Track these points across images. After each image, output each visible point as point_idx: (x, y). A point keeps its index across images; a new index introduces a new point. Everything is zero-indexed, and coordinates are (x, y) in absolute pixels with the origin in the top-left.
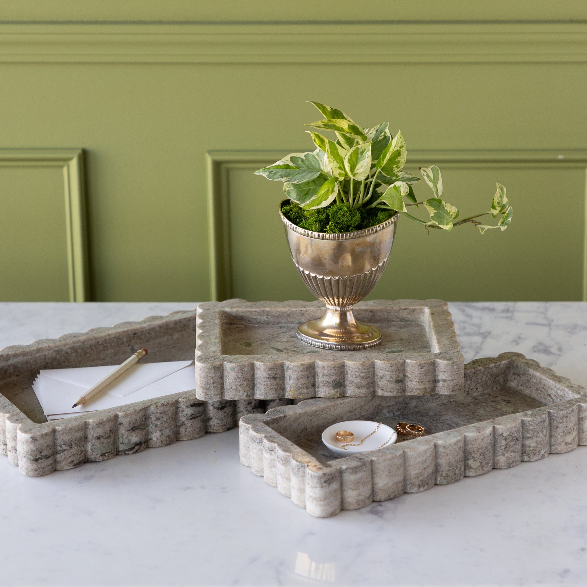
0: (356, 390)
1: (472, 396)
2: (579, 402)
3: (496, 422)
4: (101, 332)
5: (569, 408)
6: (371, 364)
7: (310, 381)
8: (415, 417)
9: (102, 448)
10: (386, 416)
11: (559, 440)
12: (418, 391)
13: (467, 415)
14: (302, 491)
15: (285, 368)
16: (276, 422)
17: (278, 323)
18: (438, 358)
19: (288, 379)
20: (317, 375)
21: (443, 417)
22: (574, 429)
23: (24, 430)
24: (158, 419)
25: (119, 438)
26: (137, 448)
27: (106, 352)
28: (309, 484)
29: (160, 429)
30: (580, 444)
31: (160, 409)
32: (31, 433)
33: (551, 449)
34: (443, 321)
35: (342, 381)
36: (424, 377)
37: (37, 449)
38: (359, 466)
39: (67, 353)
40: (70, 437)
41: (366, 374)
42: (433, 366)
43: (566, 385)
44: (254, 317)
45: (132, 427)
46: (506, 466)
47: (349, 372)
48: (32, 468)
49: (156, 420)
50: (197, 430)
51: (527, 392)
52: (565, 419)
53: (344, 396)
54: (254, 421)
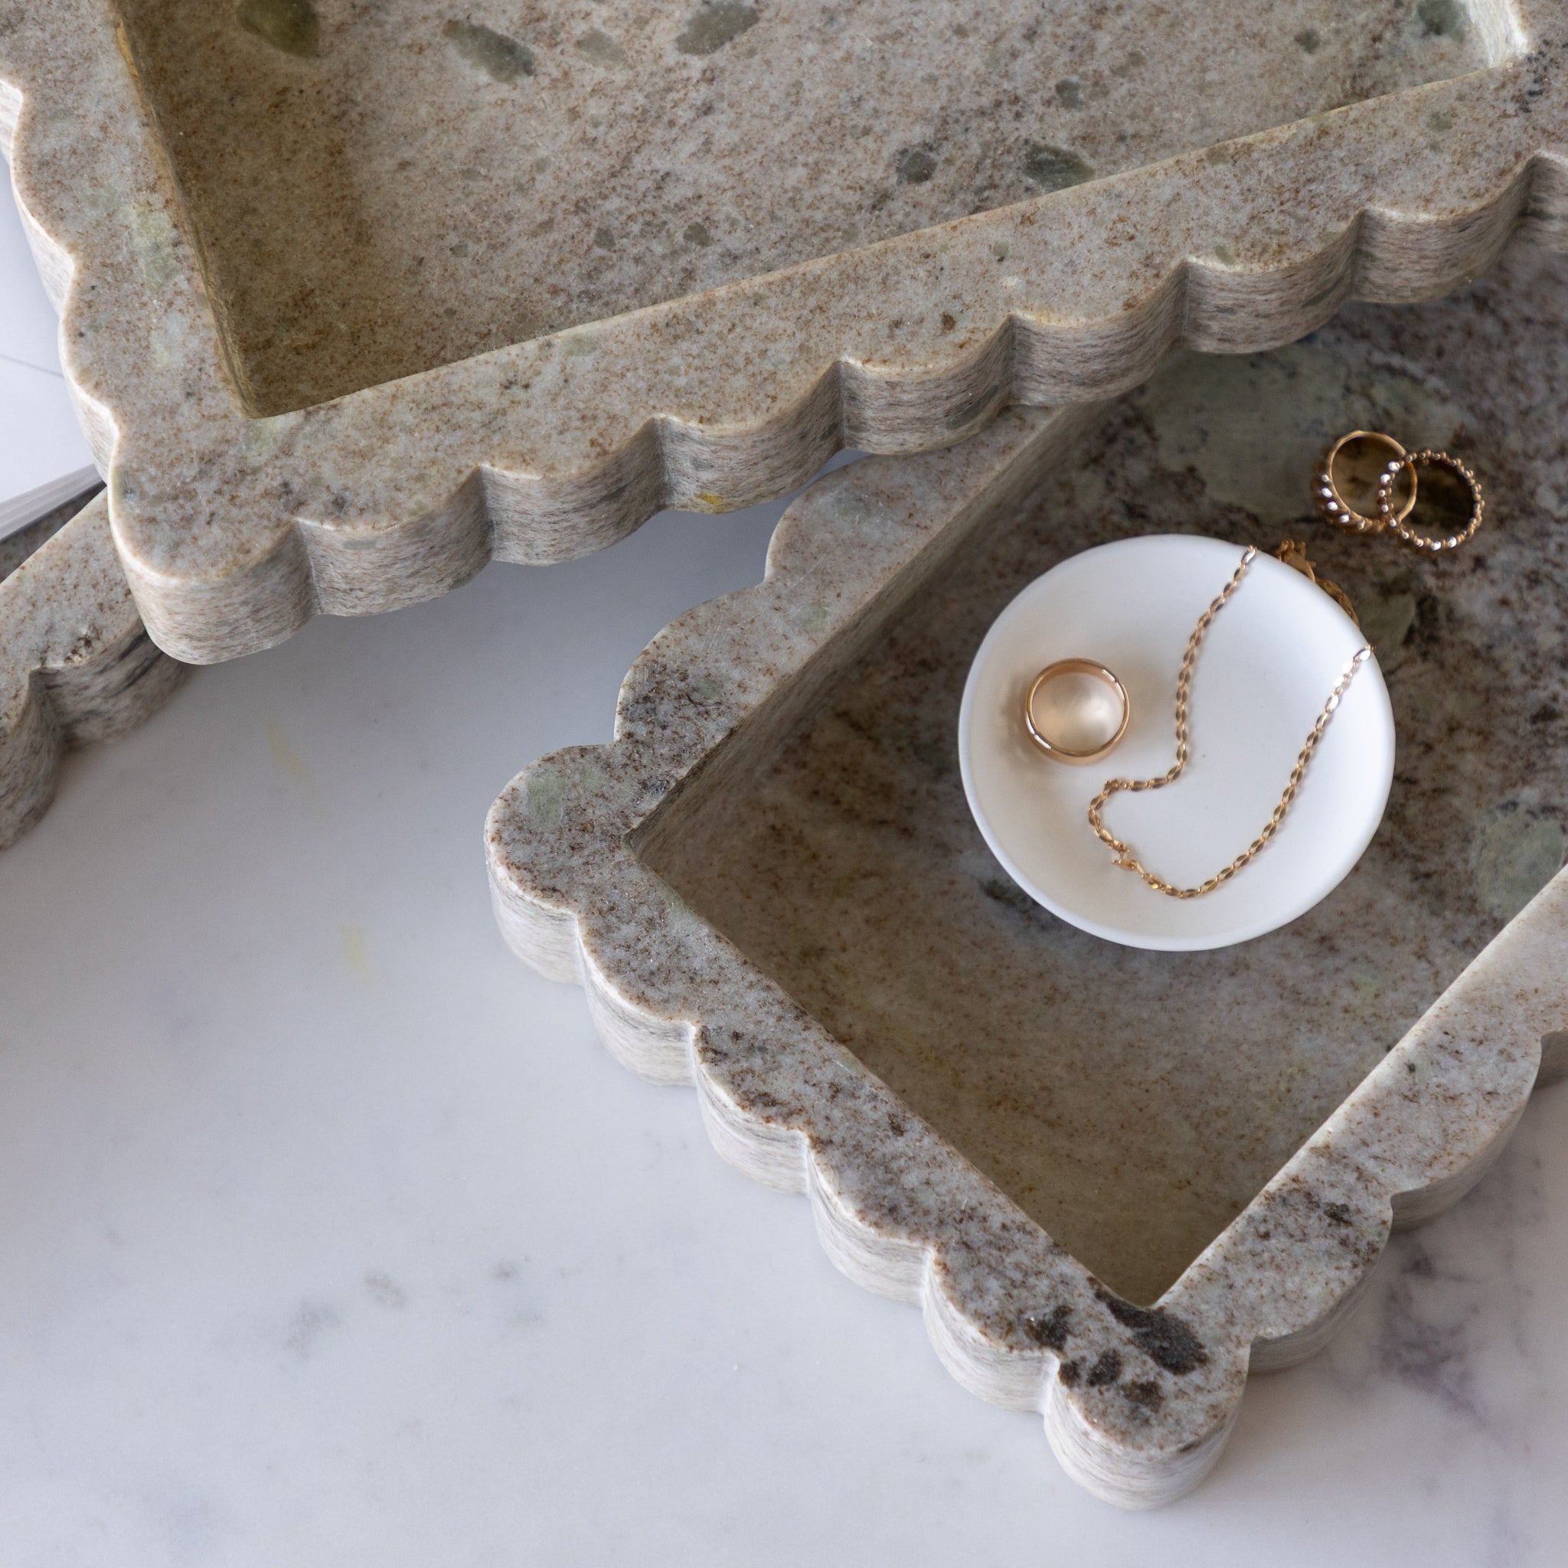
7: (812, 436)
15: (665, 433)
18: (1543, 127)
19: (688, 465)
36: (1473, 246)
54: (576, 861)
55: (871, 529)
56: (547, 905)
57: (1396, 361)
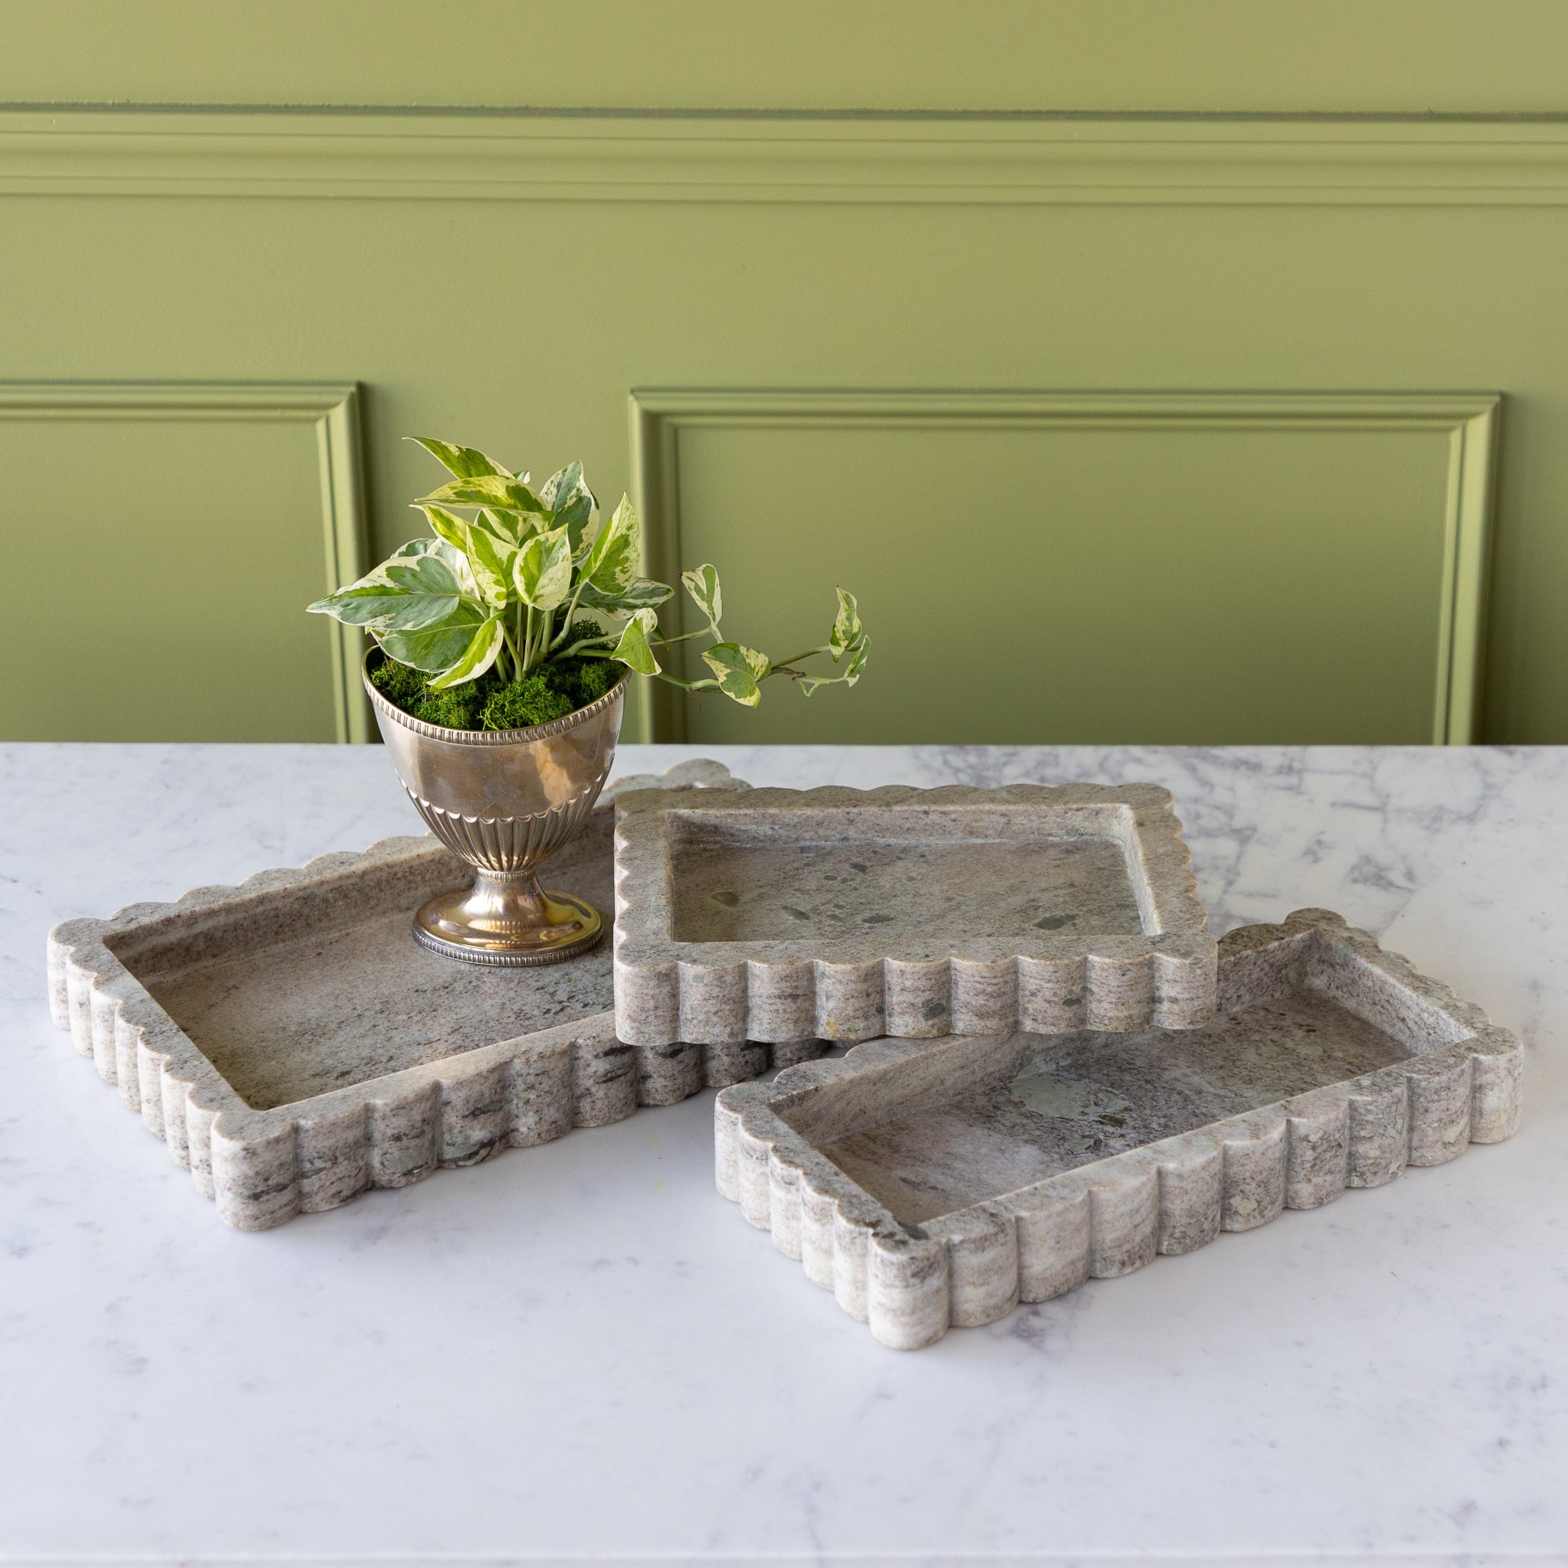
0: (975, 1020)
1: (1228, 1014)
2: (1475, 1051)
3: (1292, 1108)
4: (401, 851)
5: (1452, 1068)
6: (1010, 965)
7: (871, 1003)
8: (1105, 1072)
9: (404, 1159)
10: (1040, 1071)
11: (1430, 1139)
12: (1115, 1024)
13: (1221, 1068)
14: (861, 1286)
15: (817, 974)
16: (797, 1102)
17: (797, 840)
18: (1160, 951)
19: (824, 999)
20: (889, 988)
21: (1166, 1073)
22: (1462, 1111)
23: (230, 1131)
24: (532, 1087)
25: (443, 1134)
26: (483, 1152)
27: (412, 893)
28: (877, 1276)
29: (535, 1108)
30: (1474, 1140)
31: (535, 1065)
32: (244, 1138)
33: (1410, 1157)
34: (1165, 845)
35: (944, 1002)
36: (1129, 993)
37: (257, 1174)
38: (992, 1235)
39: (325, 900)
40: (332, 1141)
41: (999, 986)
42: (1149, 968)
43: (1442, 1003)
44: (743, 828)
45: (473, 1108)
46: (1314, 1204)
47: (961, 983)
48: (247, 1213)
49: (525, 1090)
50: (619, 1105)
51: (1350, 1004)
52: (1444, 1093)
53: (948, 1034)
54: (747, 1105)
55: (887, 1052)
56: (731, 1114)
57: (1110, 1089)
